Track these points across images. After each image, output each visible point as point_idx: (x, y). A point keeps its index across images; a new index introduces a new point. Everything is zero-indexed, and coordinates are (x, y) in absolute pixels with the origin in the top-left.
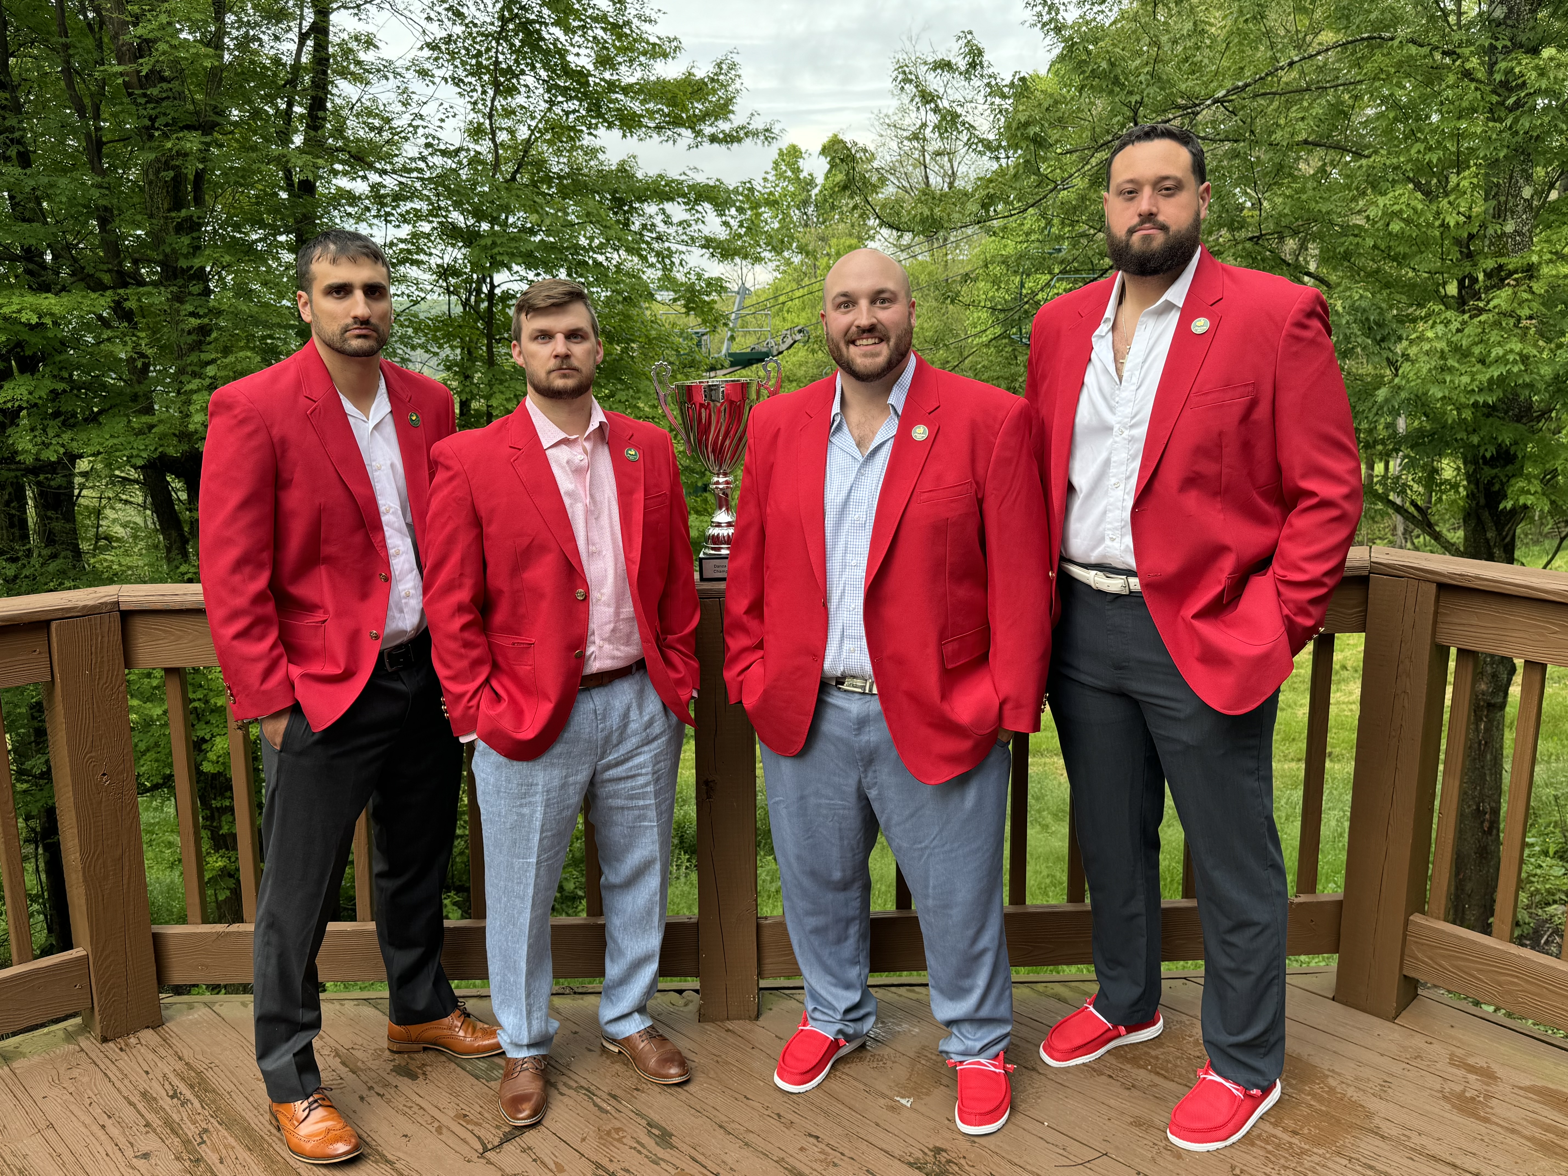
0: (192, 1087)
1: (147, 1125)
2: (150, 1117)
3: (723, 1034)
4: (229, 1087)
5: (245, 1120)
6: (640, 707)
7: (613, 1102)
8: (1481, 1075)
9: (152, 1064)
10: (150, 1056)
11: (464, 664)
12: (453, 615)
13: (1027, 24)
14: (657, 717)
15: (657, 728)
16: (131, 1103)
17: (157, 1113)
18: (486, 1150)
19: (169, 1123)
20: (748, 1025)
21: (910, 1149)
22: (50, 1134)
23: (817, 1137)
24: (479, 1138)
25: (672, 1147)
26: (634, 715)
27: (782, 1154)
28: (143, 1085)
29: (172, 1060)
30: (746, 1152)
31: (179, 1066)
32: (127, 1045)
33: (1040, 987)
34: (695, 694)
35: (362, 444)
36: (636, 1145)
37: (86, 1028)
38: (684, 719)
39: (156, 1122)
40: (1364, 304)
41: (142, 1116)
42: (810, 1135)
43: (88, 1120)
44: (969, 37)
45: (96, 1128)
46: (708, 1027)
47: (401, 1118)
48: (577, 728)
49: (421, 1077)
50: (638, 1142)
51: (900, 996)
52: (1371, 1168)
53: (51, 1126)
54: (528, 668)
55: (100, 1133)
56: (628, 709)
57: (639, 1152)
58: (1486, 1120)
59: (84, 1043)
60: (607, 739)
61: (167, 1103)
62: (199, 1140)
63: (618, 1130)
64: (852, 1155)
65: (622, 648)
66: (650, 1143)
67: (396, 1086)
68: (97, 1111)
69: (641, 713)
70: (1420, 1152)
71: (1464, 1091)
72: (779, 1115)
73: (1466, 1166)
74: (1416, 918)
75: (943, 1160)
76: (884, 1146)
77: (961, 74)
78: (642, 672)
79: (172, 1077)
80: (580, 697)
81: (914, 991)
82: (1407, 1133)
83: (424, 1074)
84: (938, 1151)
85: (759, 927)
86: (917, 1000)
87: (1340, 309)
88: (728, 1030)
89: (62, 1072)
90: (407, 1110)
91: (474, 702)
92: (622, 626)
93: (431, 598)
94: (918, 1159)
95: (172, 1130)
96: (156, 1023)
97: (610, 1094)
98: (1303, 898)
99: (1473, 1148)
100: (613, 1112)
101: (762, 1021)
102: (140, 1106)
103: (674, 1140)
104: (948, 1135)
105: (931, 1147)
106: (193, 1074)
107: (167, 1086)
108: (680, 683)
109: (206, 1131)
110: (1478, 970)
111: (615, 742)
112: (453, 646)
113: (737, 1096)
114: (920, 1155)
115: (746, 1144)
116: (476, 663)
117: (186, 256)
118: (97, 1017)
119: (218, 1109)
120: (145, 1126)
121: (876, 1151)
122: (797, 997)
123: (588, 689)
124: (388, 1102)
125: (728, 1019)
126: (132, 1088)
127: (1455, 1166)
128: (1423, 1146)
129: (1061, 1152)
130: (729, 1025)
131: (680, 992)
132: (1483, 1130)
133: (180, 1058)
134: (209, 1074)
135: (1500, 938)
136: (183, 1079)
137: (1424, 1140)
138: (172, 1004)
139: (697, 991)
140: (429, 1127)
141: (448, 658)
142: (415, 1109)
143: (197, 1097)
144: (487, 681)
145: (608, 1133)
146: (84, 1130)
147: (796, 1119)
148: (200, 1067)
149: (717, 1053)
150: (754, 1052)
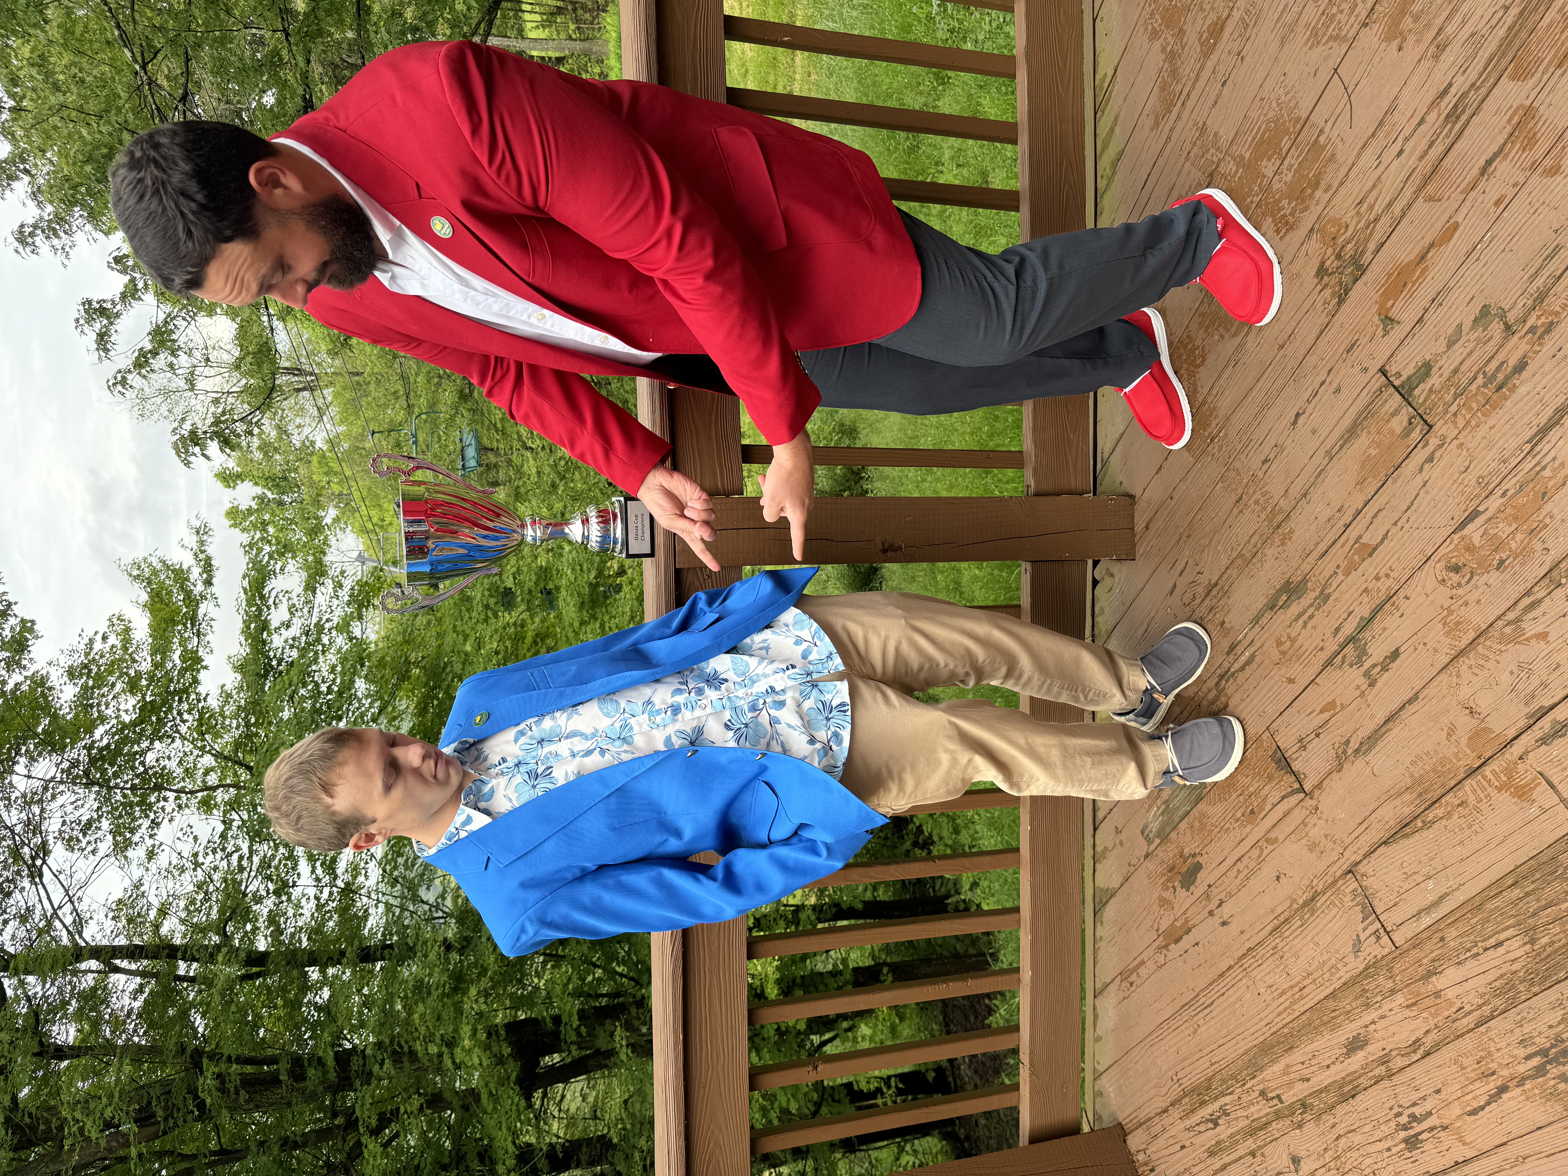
0: (1203, 1103)
1: (1253, 1154)
2: (1242, 1149)
3: (1151, 532)
4: (1204, 1063)
5: (1250, 1049)
7: (1239, 650)
9: (1172, 1141)
10: (1161, 1141)
16: (1224, 1168)
17: (1237, 1142)
18: (1301, 790)
19: (1252, 1132)
20: (1140, 506)
21: (1319, 305)
23: (1298, 415)
24: (1283, 798)
25: (1305, 580)
27: (1322, 452)
28: (1200, 1153)
29: (1167, 1120)
30: (1315, 495)
31: (1175, 1113)
32: (1146, 1164)
33: (1102, 183)
36: (1301, 621)
39: (1250, 1144)
41: (1240, 1158)
42: (1295, 423)
46: (1140, 550)
47: (1252, 882)
49: (1198, 859)
50: (1296, 619)
57: (1311, 617)
61: (1224, 1131)
62: (1275, 1101)
63: (1279, 643)
64: (1324, 373)
66: (1298, 606)
67: (1209, 886)
72: (1265, 461)
75: (1336, 263)
76: (1313, 336)
79: (1188, 1122)
83: (1194, 856)
84: (1322, 271)
85: (1039, 495)
88: (1147, 527)
90: (1242, 875)
94: (1333, 295)
95: (1261, 1129)
96: (1120, 1132)
97: (1228, 654)
100: (1252, 649)
101: (1136, 492)
102: (1227, 1160)
103: (1294, 580)
106: (1187, 1100)
107: (1202, 1128)
109: (1263, 1093)
113: (1236, 511)
114: (1328, 292)
115: (1305, 495)
119: (1233, 1077)
120: (1254, 1156)
121: (1320, 343)
124: (1230, 895)
125: (1132, 529)
126: (1203, 1165)
129: (1330, 124)
130: (1139, 526)
131: (1095, 582)
133: (1165, 1111)
134: (1186, 1083)
136: (1193, 1111)
138: (1095, 1113)
139: (1096, 563)
140: (1266, 852)
142: (1240, 866)
143: (1216, 1098)
145: (1284, 653)
147: (1271, 441)
148: (1177, 1091)
149: (1176, 537)
150: (1176, 496)
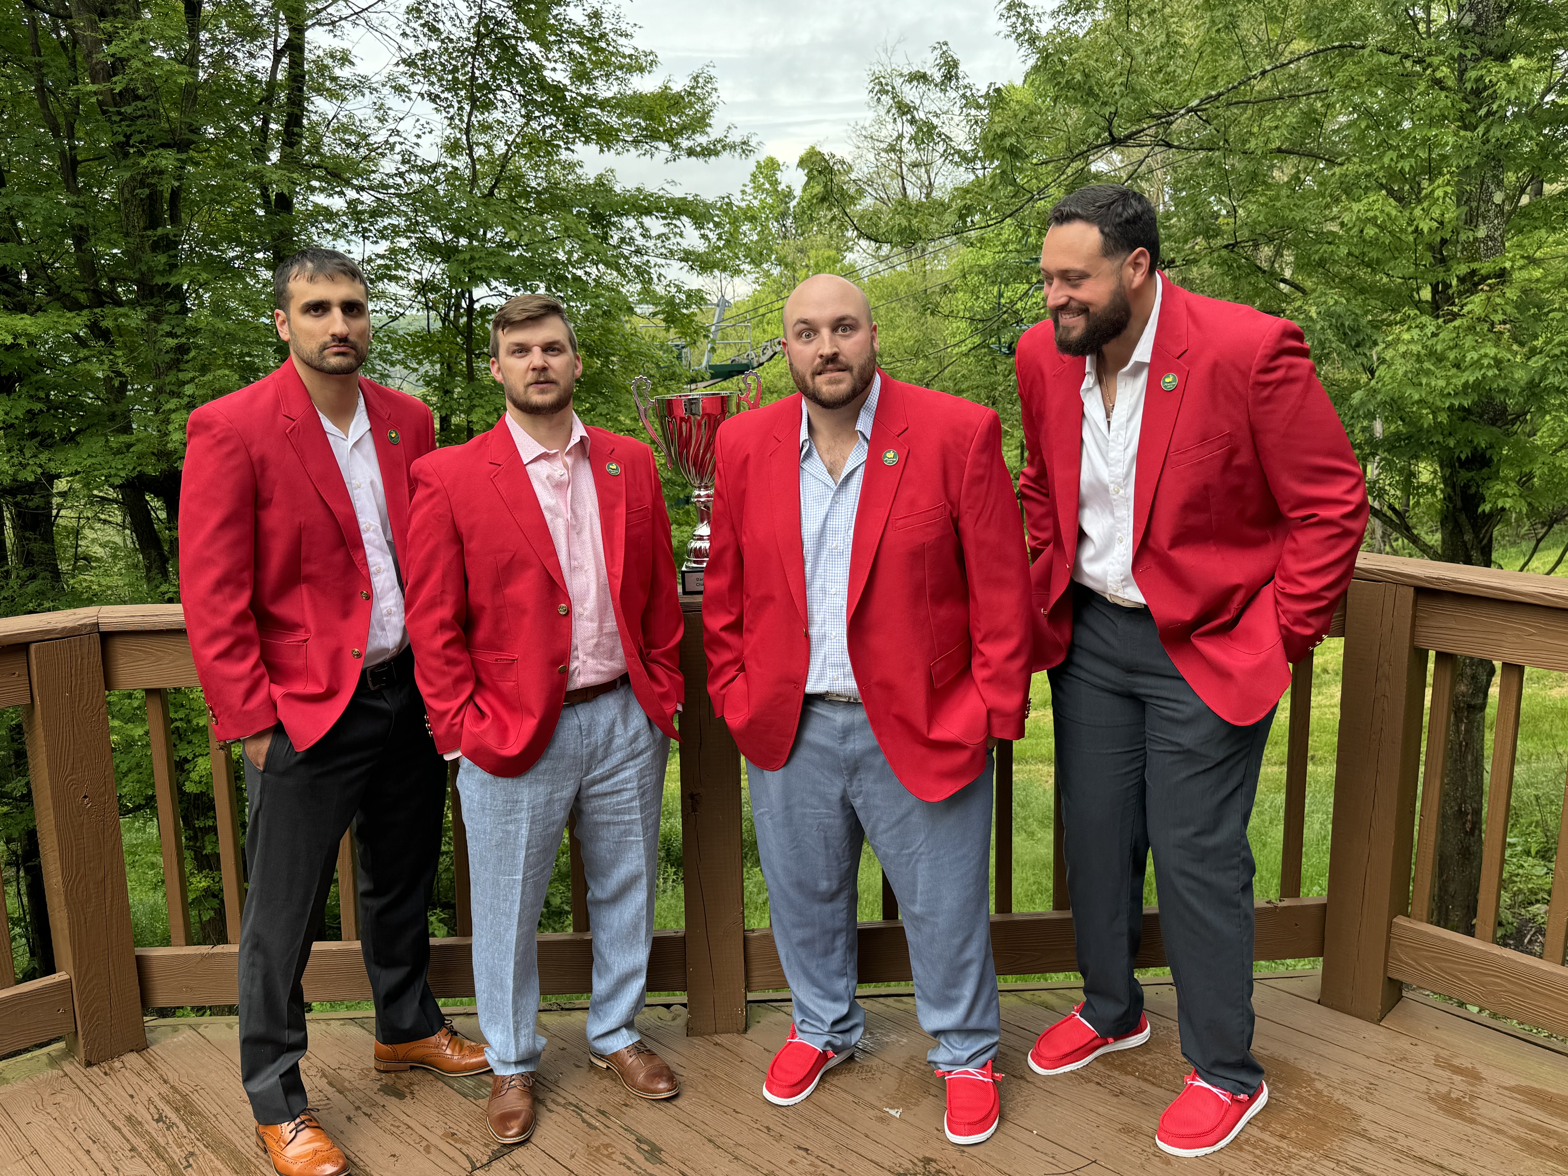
0: (177, 1110)
1: (133, 1149)
2: (136, 1141)
3: (712, 1048)
4: (215, 1110)
5: (232, 1142)
6: (625, 722)
7: (601, 1118)
8: (1466, 1076)
9: (137, 1088)
10: (135, 1080)
11: (448, 681)
12: (436, 632)
13: (1002, 35)
14: (642, 732)
15: (642, 742)
16: (116, 1128)
17: (143, 1137)
18: (474, 1168)
19: (154, 1147)
20: (736, 1038)
21: (900, 1160)
22: (34, 1160)
23: (806, 1150)
24: (467, 1156)
25: (662, 1162)
26: (619, 730)
27: (772, 1168)
28: (128, 1109)
29: (157, 1083)
30: (735, 1166)
31: (164, 1089)
32: (111, 1069)
33: (1027, 995)
34: (680, 708)
35: (342, 463)
36: (625, 1161)
37: (69, 1053)
38: (668, 733)
39: (142, 1146)
40: (1338, 309)
41: (128, 1140)
42: (800, 1148)
43: (73, 1146)
44: (945, 48)
45: (81, 1154)
46: (696, 1041)
47: (389, 1137)
48: (562, 744)
49: (409, 1096)
50: (628, 1158)
51: (888, 1006)
52: (1359, 1170)
53: (35, 1152)
54: (512, 684)
55: (85, 1158)
56: (613, 724)
57: (629, 1168)
58: (1472, 1121)
59: (68, 1067)
60: (592, 755)
61: (152, 1127)
62: (185, 1164)
63: (606, 1146)
64: (841, 1167)
65: (606, 662)
66: (639, 1158)
67: (384, 1106)
68: (82, 1137)
69: (626, 728)
70: (1406, 1154)
71: (1450, 1092)
72: (768, 1128)
73: (1453, 1167)
74: (1400, 920)
75: (933, 1170)
76: (874, 1158)
77: (936, 85)
78: (626, 687)
79: (157, 1100)
80: (565, 713)
81: (901, 1001)
82: (1394, 1135)
83: (412, 1093)
84: (927, 1161)
85: (745, 939)
86: (905, 1011)
87: (1314, 316)
88: (716, 1044)
89: (46, 1097)
90: (395, 1129)
91: (458, 720)
92: (605, 640)
93: (413, 616)
94: (908, 1170)
95: (158, 1154)
96: (141, 1046)
97: (599, 1111)
98: (1287, 902)
99: (1459, 1149)
100: (602, 1127)
101: (750, 1034)
102: (125, 1130)
103: (664, 1156)
104: (937, 1145)
105: (921, 1157)
106: (179, 1097)
107: (152, 1110)
108: (664, 697)
109: (192, 1154)
110: (1461, 971)
111: (600, 757)
112: (436, 663)
113: (726, 1109)
114: (910, 1166)
115: (736, 1158)
116: (460, 680)
117: (162, 273)
118: (81, 1042)
119: (204, 1132)
120: (130, 1150)
121: (866, 1162)
122: (785, 1009)
123: (572, 705)
124: (376, 1122)
125: (716, 1032)
126: (117, 1112)
127: (1441, 1167)
128: (1410, 1148)
129: (1051, 1160)
130: (717, 1039)
131: (668, 1006)
132: (1469, 1131)
133: (165, 1082)
134: (195, 1097)
135: (1483, 939)
136: (168, 1102)
137: (1410, 1142)
138: (156, 1027)
139: (684, 1005)
140: (417, 1146)
141: (431, 675)
142: (403, 1128)
143: (183, 1120)
144: (471, 698)
145: (598, 1149)
146: (69, 1156)
147: (785, 1132)
148: (186, 1090)
149: (705, 1067)
150: (743, 1065)
